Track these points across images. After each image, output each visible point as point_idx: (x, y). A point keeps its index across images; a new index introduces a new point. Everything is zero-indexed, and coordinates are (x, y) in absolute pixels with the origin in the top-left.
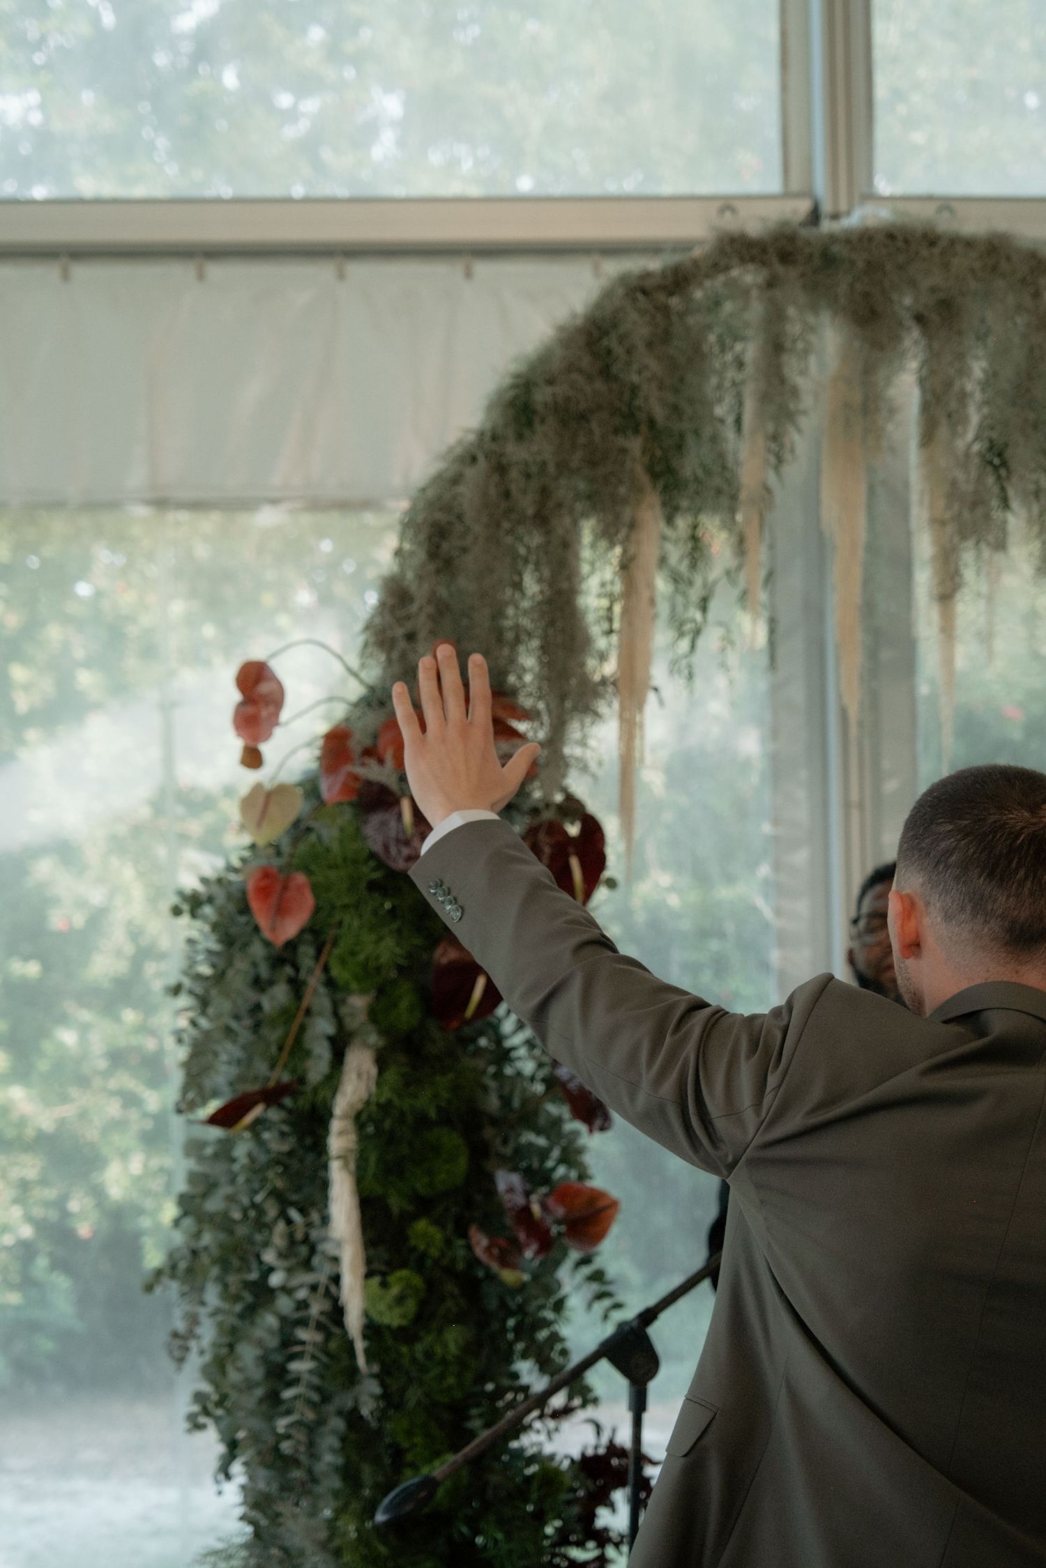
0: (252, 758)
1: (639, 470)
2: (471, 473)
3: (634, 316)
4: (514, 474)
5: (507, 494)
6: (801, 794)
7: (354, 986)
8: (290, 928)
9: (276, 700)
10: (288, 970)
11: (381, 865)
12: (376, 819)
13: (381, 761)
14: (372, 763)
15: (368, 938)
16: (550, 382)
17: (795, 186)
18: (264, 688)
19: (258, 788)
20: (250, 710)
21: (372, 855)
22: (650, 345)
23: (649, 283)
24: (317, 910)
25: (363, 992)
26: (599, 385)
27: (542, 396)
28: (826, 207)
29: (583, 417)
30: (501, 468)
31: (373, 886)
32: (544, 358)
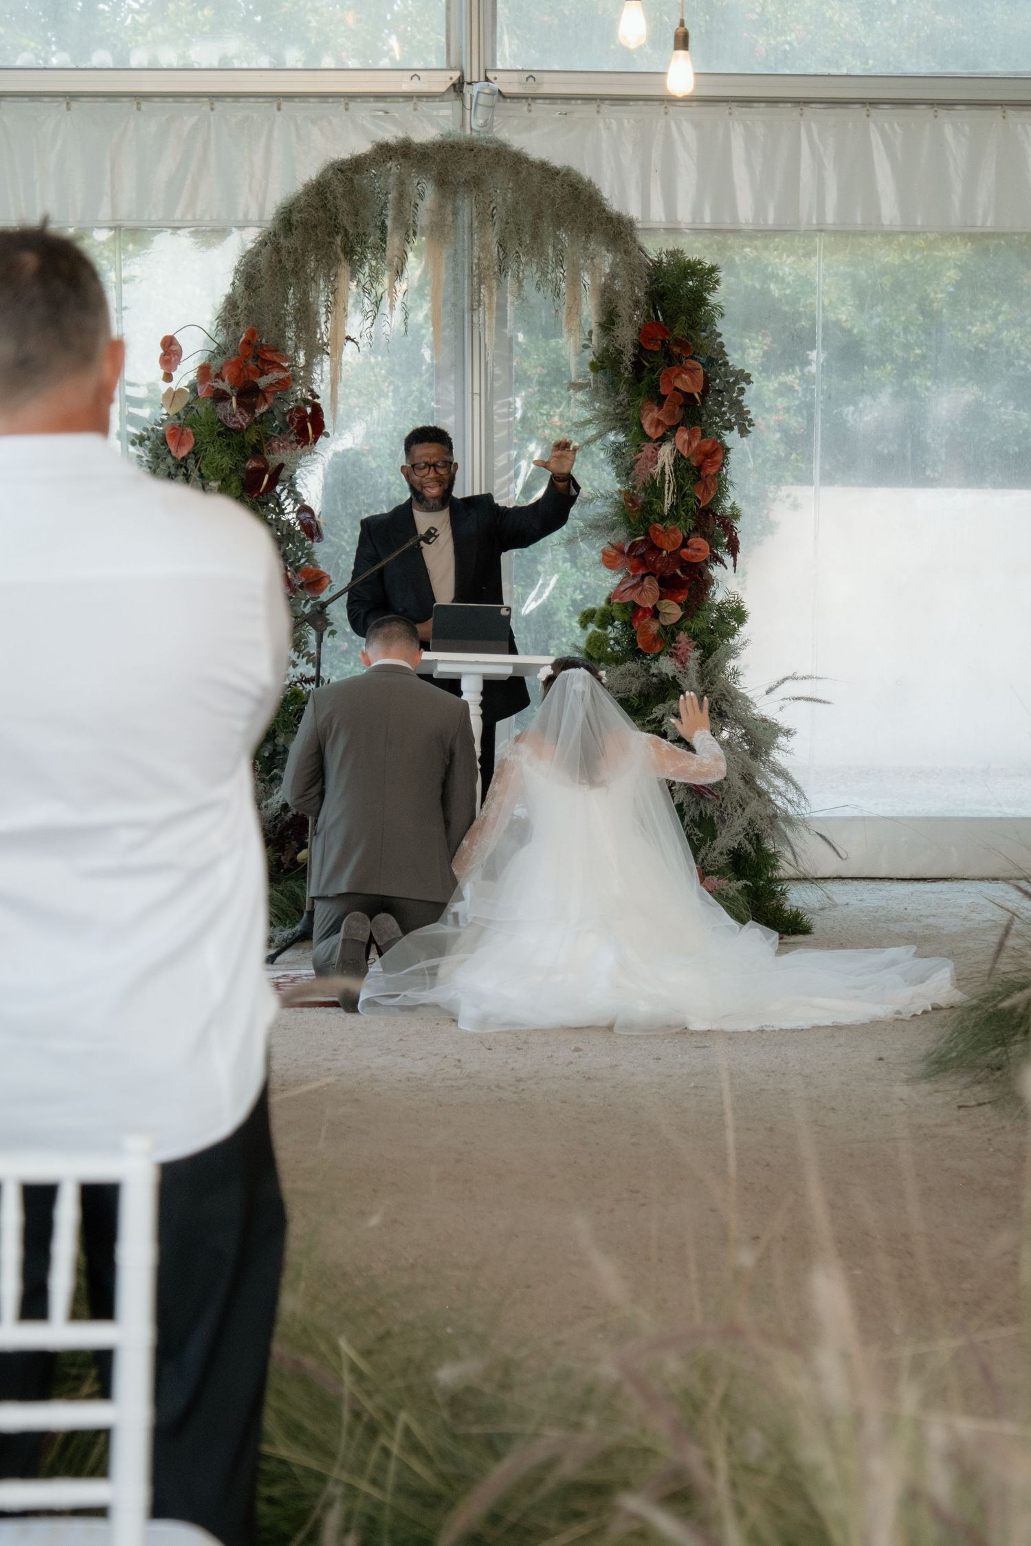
0: (168, 377)
1: (339, 250)
2: (264, 251)
3: (336, 183)
4: (283, 252)
5: (280, 261)
6: (451, 387)
7: (212, 477)
8: (184, 452)
9: (179, 353)
10: (183, 470)
11: (224, 425)
12: (220, 405)
13: (223, 380)
14: (220, 381)
15: (218, 456)
16: (300, 212)
17: (453, 64)
18: (173, 348)
19: (170, 389)
20: (167, 357)
21: (220, 421)
22: (343, 196)
23: (344, 167)
24: (196, 444)
25: (216, 480)
26: (321, 214)
27: (296, 217)
28: (467, 79)
29: (315, 227)
30: (277, 250)
31: (219, 434)
32: (298, 199)
